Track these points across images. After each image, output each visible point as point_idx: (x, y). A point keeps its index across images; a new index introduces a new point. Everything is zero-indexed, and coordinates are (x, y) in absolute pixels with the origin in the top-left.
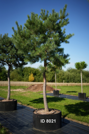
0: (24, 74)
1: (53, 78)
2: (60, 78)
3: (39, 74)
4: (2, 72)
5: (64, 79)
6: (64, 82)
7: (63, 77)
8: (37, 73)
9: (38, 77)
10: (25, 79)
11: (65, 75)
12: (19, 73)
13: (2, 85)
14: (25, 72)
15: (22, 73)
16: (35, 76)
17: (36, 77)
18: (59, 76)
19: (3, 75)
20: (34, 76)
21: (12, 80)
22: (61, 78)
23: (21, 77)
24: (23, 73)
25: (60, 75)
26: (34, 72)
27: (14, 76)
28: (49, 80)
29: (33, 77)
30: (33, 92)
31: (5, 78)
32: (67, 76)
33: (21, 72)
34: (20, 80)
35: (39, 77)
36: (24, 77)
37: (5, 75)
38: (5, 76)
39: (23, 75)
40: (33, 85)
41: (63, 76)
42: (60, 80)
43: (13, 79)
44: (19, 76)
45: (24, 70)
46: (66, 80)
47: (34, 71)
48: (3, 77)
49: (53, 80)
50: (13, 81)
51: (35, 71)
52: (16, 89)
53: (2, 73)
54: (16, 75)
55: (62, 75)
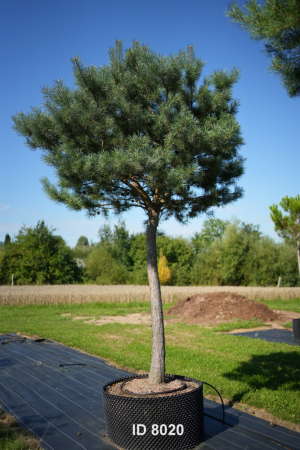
0: (134, 259)
1: (237, 269)
2: (264, 269)
3: (187, 256)
4: (59, 252)
5: (279, 272)
6: (283, 285)
7: (276, 266)
8: (180, 254)
9: (185, 268)
10: (138, 275)
11: (281, 257)
12: (115, 255)
13: (66, 298)
14: (139, 251)
15: (126, 255)
16: (174, 265)
17: (177, 268)
18: (262, 261)
19: (63, 265)
20: (170, 266)
21: (94, 279)
22: (267, 271)
23: (123, 268)
24: (130, 254)
25: (265, 257)
26: (168, 252)
27: (100, 267)
28: (225, 276)
29: (167, 269)
30: (200, 326)
31: (67, 273)
32: (290, 261)
33: (124, 252)
34: (121, 280)
35: (189, 269)
36: (134, 268)
37: (69, 263)
38: (67, 268)
39: (131, 262)
40: (189, 299)
41: (276, 261)
42: (264, 276)
43: (98, 278)
44: (118, 267)
45: (134, 244)
46: (286, 278)
47: (169, 247)
48: (61, 270)
49: (240, 275)
50: (98, 284)
51: (173, 249)
52: (122, 313)
53: (59, 258)
54: (104, 263)
55: (270, 258)
